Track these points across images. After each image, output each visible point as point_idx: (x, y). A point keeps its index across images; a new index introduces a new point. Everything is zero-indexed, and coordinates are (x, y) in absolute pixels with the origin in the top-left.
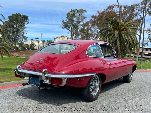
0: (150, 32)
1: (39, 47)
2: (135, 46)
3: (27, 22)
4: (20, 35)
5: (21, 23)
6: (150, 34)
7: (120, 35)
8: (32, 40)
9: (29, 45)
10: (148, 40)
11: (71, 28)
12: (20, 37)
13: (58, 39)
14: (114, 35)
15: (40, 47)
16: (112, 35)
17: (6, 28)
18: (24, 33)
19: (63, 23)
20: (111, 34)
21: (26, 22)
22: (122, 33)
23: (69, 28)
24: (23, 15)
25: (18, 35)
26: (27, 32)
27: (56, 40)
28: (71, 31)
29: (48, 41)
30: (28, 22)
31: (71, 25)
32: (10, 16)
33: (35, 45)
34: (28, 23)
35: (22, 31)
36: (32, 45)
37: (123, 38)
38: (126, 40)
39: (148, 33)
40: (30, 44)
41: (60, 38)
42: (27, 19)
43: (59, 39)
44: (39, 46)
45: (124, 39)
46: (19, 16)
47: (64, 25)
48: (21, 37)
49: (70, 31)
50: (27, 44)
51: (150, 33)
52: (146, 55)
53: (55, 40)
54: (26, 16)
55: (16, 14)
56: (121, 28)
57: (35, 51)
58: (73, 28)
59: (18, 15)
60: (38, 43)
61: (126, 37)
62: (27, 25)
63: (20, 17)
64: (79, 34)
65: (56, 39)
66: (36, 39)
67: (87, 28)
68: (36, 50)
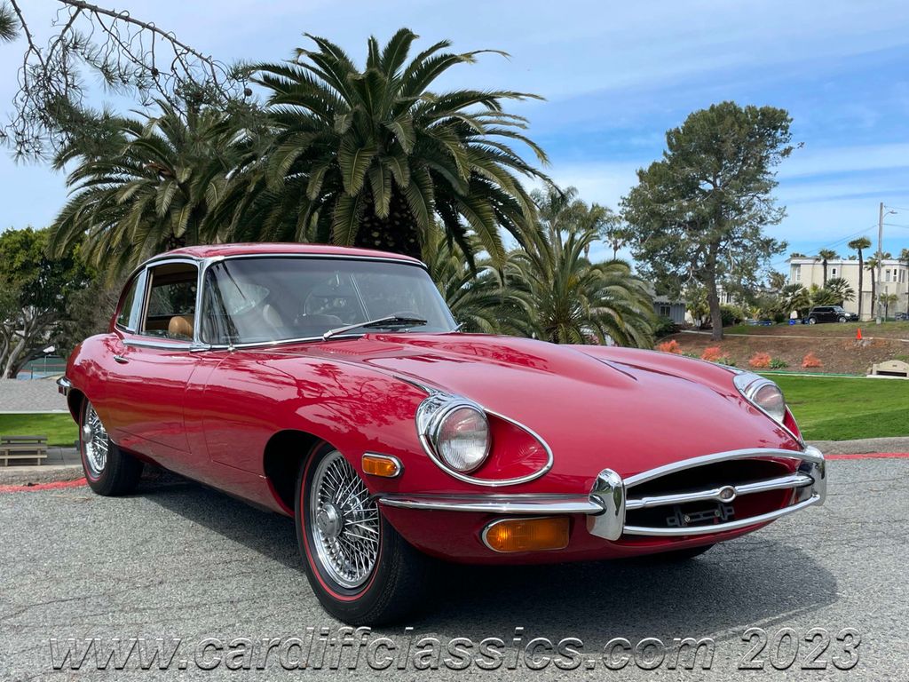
1: (876, 302)
3: (781, 147)
4: (739, 232)
5: (744, 162)
8: (827, 256)
9: (805, 292)
12: (736, 245)
15: (883, 298)
17: (654, 205)
18: (762, 220)
21: (772, 147)
24: (751, 109)
25: (729, 237)
26: (782, 211)
30: (786, 146)
32: (677, 131)
33: (844, 290)
34: (787, 152)
35: (750, 206)
36: (829, 291)
40: (815, 287)
42: (775, 128)
44: (878, 294)
46: (729, 120)
48: (745, 247)
50: (796, 287)
54: (775, 111)
55: (712, 108)
59: (724, 115)
60: (867, 274)
62: (778, 168)
63: (733, 125)
66: (853, 244)
68: (848, 320)
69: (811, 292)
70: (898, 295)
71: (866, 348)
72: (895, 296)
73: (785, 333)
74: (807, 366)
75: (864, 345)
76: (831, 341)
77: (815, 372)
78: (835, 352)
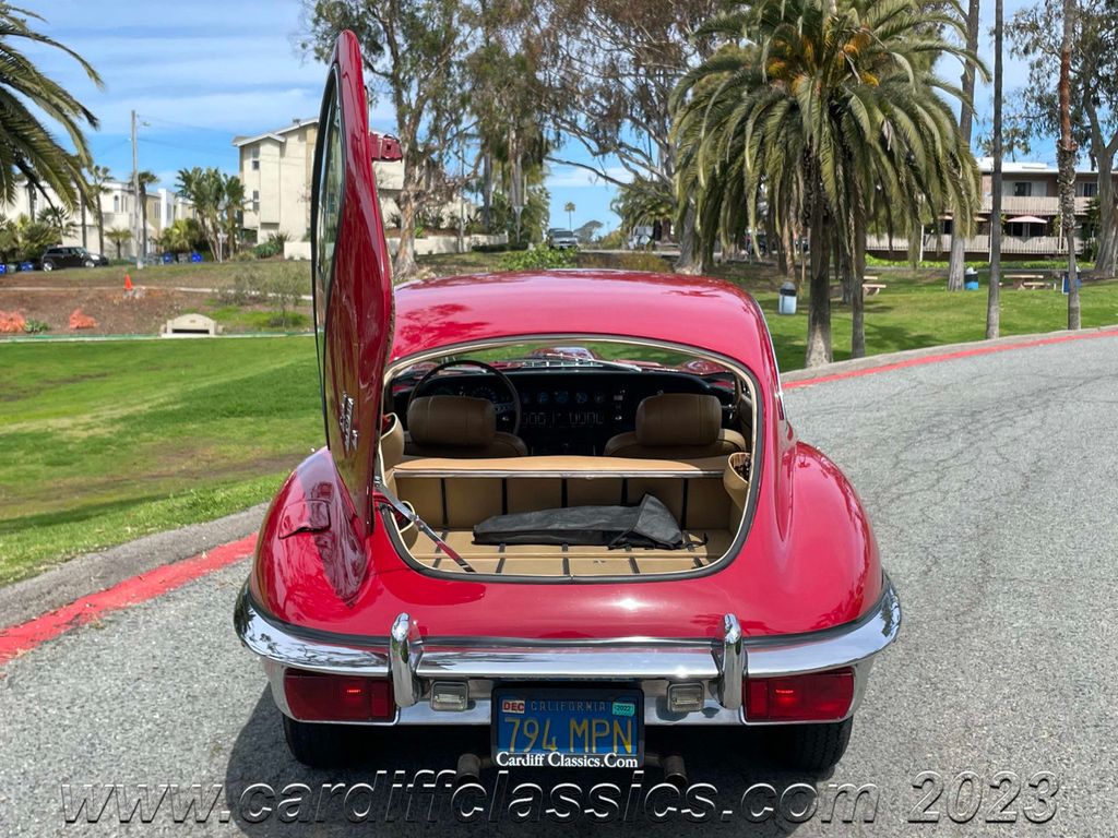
0: (1037, 42)
1: (105, 239)
2: (948, 183)
6: (1039, 64)
7: (836, 108)
9: (10, 225)
10: (1032, 105)
11: (394, 53)
13: (276, 150)
14: (794, 108)
15: (114, 234)
16: (779, 111)
19: (320, 14)
20: (770, 106)
22: (848, 92)
23: (376, 48)
27: (256, 165)
28: (394, 79)
29: (187, 178)
31: (389, 29)
33: (64, 222)
36: (45, 225)
37: (859, 129)
38: (883, 141)
39: (1026, 51)
41: (293, 141)
43: (282, 154)
44: (106, 228)
45: (871, 137)
47: (324, 26)
49: (385, 74)
51: (1039, 54)
52: (1016, 230)
53: (248, 163)
56: (834, 49)
57: (90, 271)
58: (411, 48)
61: (880, 117)
64: (465, 100)
65: (256, 154)
67: (526, 44)
68: (97, 264)
69: (19, 225)
70: (132, 230)
71: (141, 301)
72: (128, 231)
73: (16, 284)
74: (78, 328)
75: (137, 296)
76: (91, 293)
77: (93, 335)
78: (103, 308)
